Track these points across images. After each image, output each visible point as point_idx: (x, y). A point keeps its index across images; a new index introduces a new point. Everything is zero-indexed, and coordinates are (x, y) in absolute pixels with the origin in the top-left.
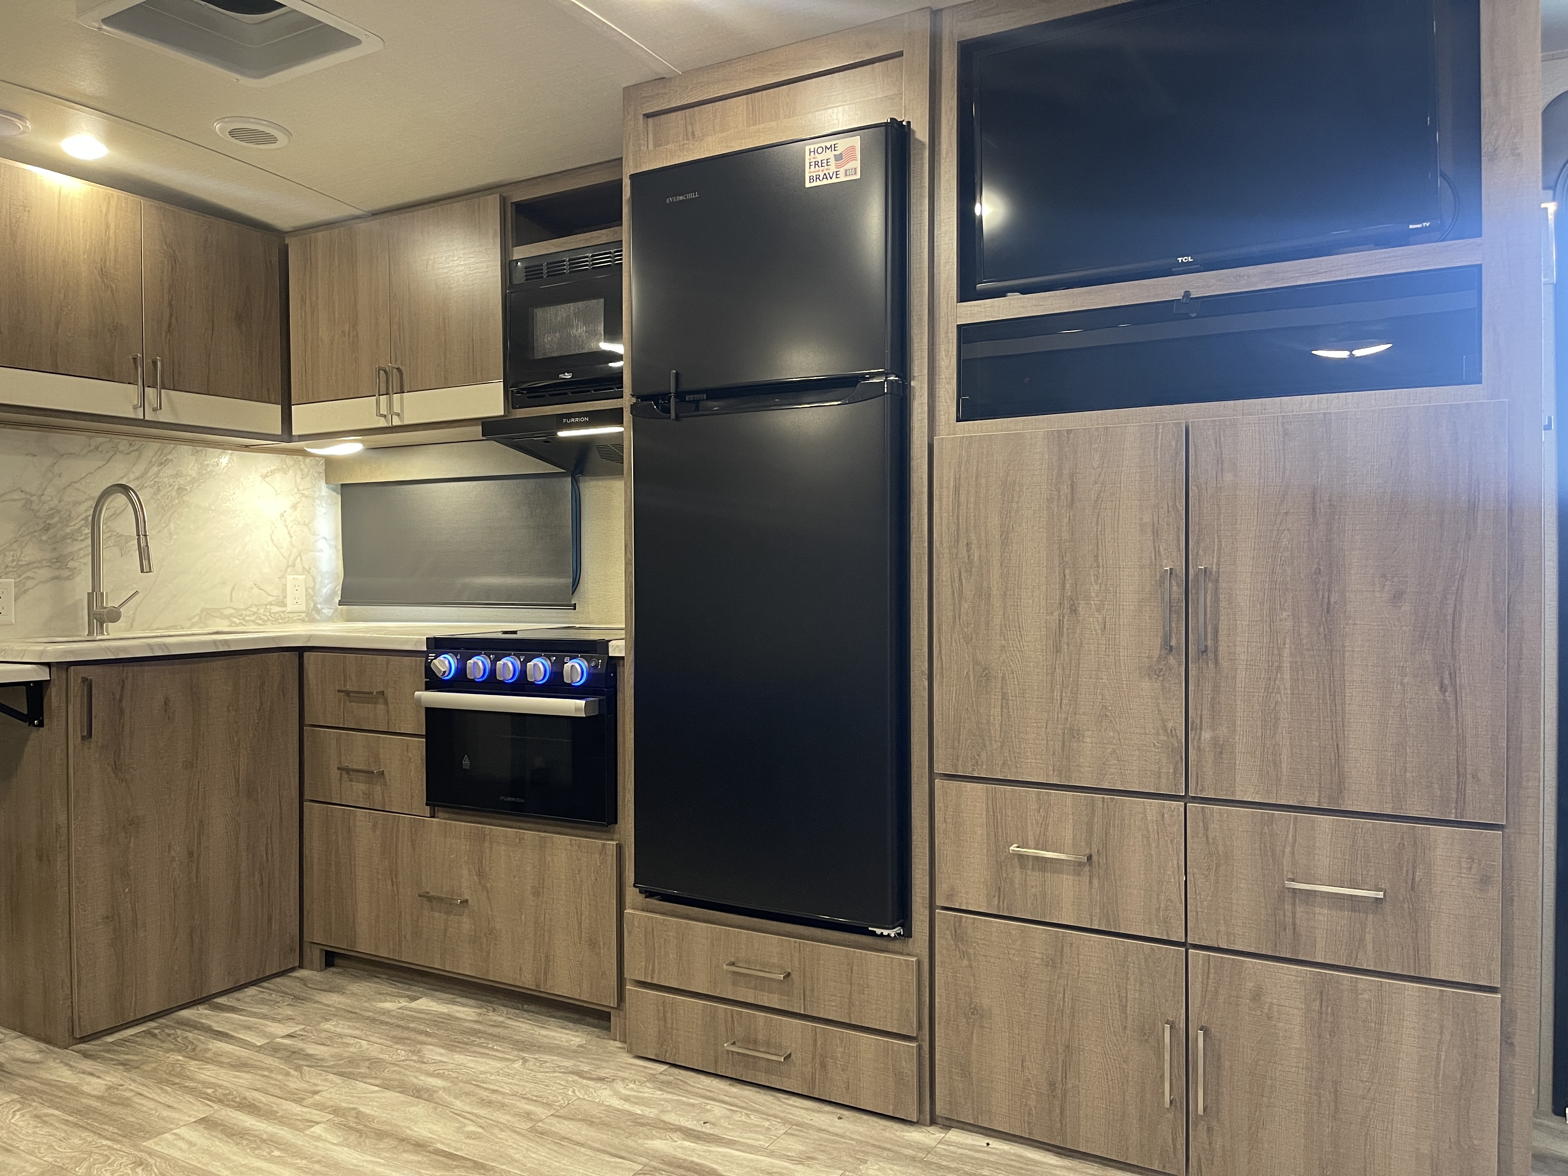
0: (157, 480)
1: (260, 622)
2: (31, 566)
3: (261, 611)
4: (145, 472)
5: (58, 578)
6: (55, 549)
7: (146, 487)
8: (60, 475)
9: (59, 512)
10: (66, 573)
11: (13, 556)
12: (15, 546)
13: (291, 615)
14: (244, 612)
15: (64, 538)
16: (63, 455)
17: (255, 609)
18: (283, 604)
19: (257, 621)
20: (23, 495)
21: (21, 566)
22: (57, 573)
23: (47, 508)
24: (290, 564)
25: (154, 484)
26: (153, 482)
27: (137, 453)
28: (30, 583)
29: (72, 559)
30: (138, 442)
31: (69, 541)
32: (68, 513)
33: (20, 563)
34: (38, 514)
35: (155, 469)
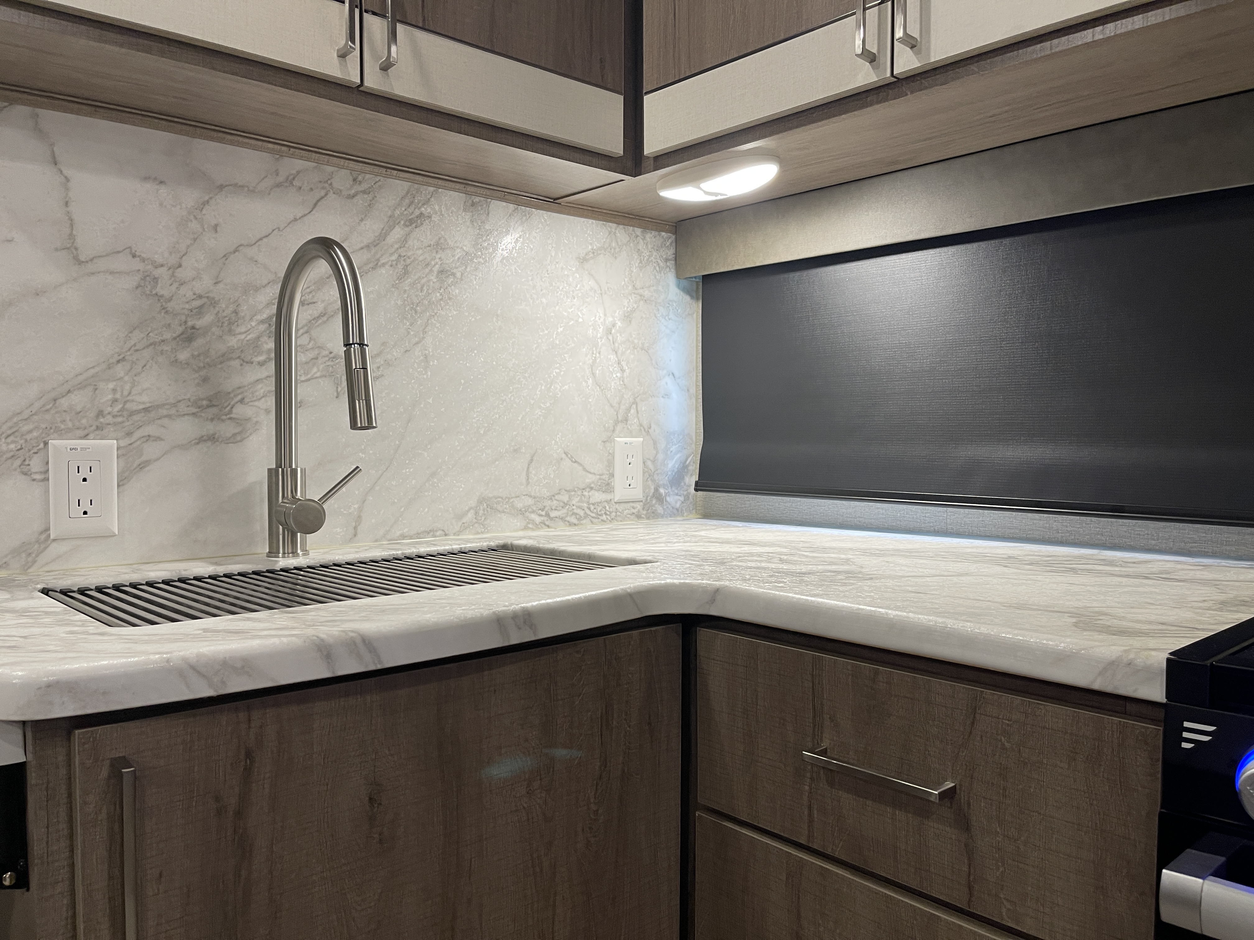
0: (402, 252)
1: (573, 520)
2: (153, 414)
3: (575, 501)
4: (382, 236)
5: (212, 438)
6: (205, 380)
7: (384, 265)
8: (215, 228)
9: (213, 303)
10: (227, 429)
11: (114, 390)
12: (120, 370)
13: (620, 507)
14: (548, 503)
15: (225, 358)
16: (221, 187)
17: (565, 498)
18: (608, 487)
19: (568, 519)
20: (136, 264)
21: (132, 413)
22: (210, 428)
23: (189, 294)
24: (620, 418)
25: (397, 260)
26: (394, 257)
27: (368, 197)
28: (151, 450)
29: (242, 401)
30: (369, 179)
31: (236, 363)
32: (232, 308)
33: (128, 406)
34: (170, 306)
35: (398, 233)
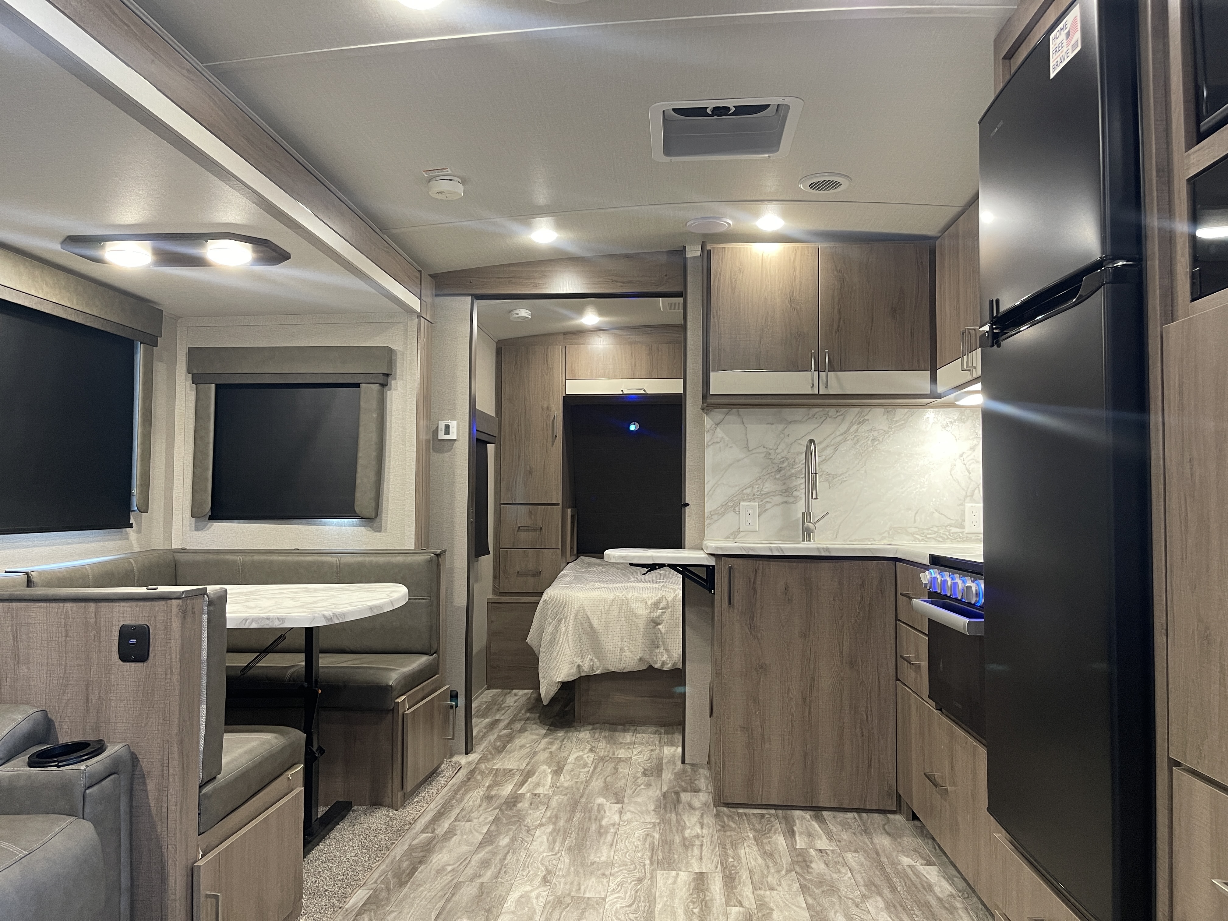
0: (856, 434)
1: (940, 539)
2: (768, 495)
3: (941, 531)
4: (848, 429)
5: (786, 502)
6: (784, 484)
7: (848, 440)
8: (788, 436)
9: (787, 459)
10: (791, 500)
11: (758, 488)
12: (759, 482)
13: (969, 536)
14: (925, 531)
15: (790, 476)
16: (790, 422)
17: (936, 529)
18: (962, 526)
19: (937, 538)
20: (765, 450)
21: (763, 494)
22: (786, 499)
23: (780, 457)
24: (968, 494)
25: (854, 438)
26: (853, 436)
27: (842, 417)
28: (768, 506)
29: (796, 490)
30: (843, 410)
31: (794, 478)
32: (793, 460)
33: (762, 492)
34: (774, 461)
35: (855, 427)
